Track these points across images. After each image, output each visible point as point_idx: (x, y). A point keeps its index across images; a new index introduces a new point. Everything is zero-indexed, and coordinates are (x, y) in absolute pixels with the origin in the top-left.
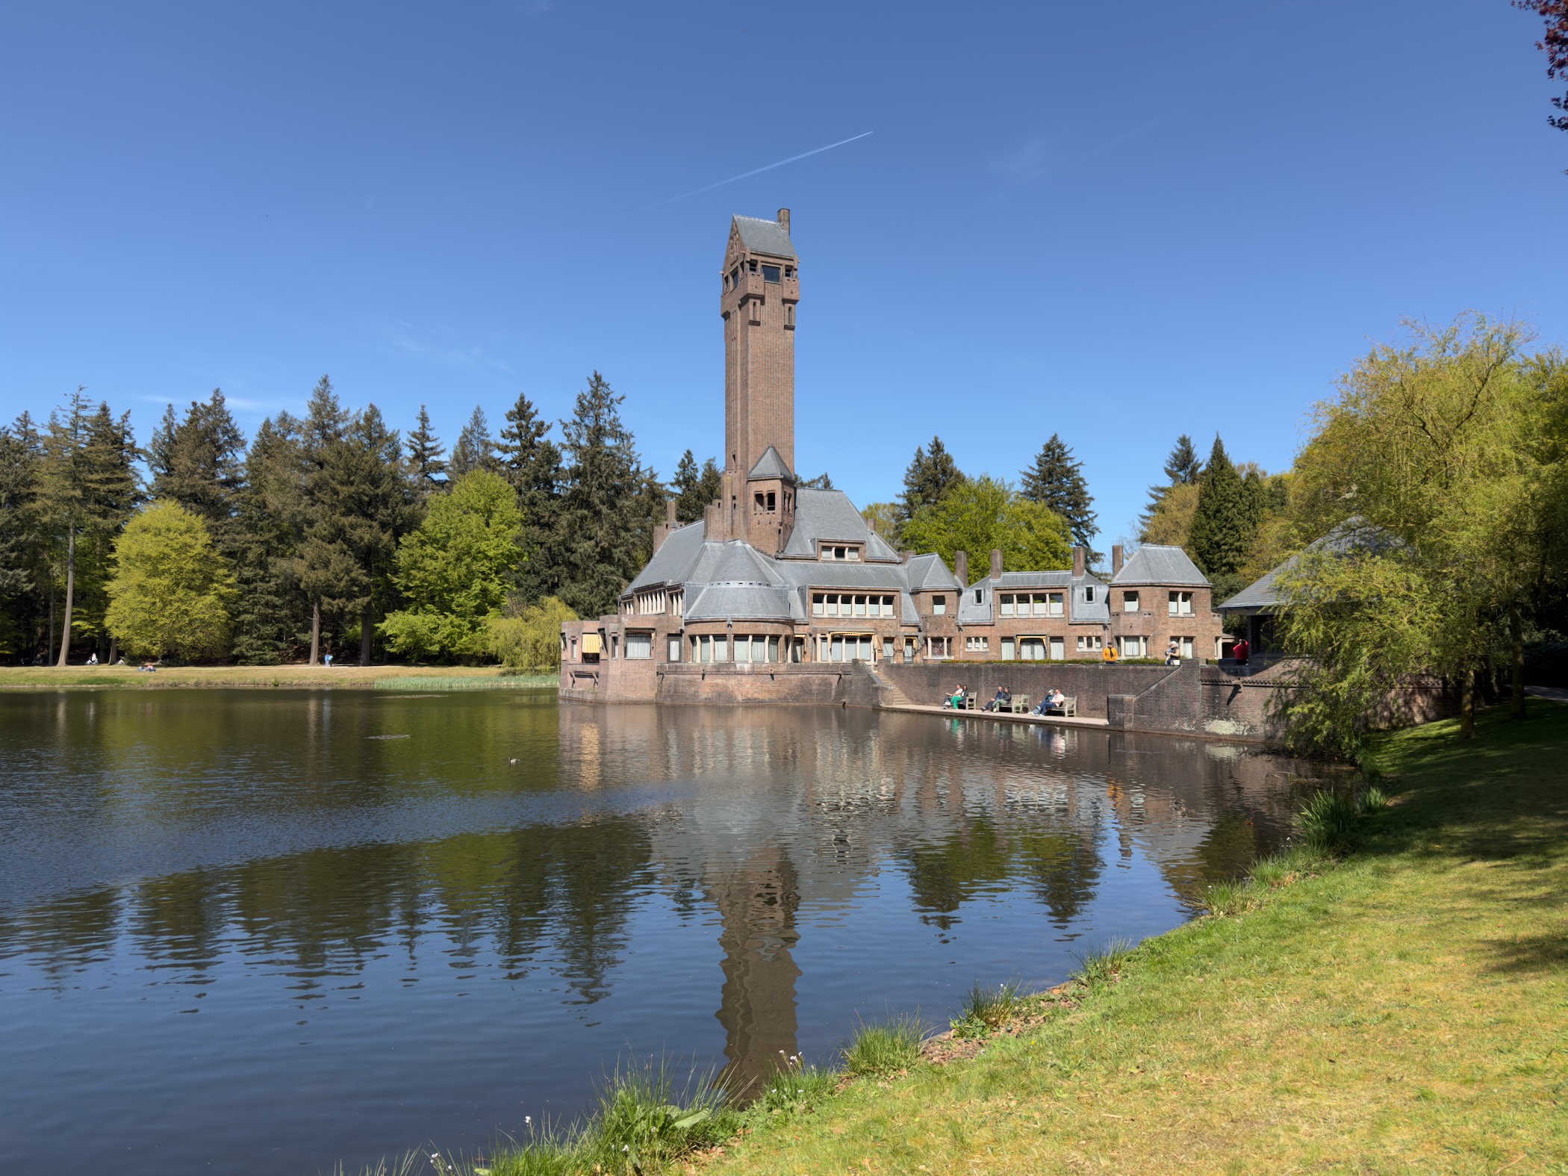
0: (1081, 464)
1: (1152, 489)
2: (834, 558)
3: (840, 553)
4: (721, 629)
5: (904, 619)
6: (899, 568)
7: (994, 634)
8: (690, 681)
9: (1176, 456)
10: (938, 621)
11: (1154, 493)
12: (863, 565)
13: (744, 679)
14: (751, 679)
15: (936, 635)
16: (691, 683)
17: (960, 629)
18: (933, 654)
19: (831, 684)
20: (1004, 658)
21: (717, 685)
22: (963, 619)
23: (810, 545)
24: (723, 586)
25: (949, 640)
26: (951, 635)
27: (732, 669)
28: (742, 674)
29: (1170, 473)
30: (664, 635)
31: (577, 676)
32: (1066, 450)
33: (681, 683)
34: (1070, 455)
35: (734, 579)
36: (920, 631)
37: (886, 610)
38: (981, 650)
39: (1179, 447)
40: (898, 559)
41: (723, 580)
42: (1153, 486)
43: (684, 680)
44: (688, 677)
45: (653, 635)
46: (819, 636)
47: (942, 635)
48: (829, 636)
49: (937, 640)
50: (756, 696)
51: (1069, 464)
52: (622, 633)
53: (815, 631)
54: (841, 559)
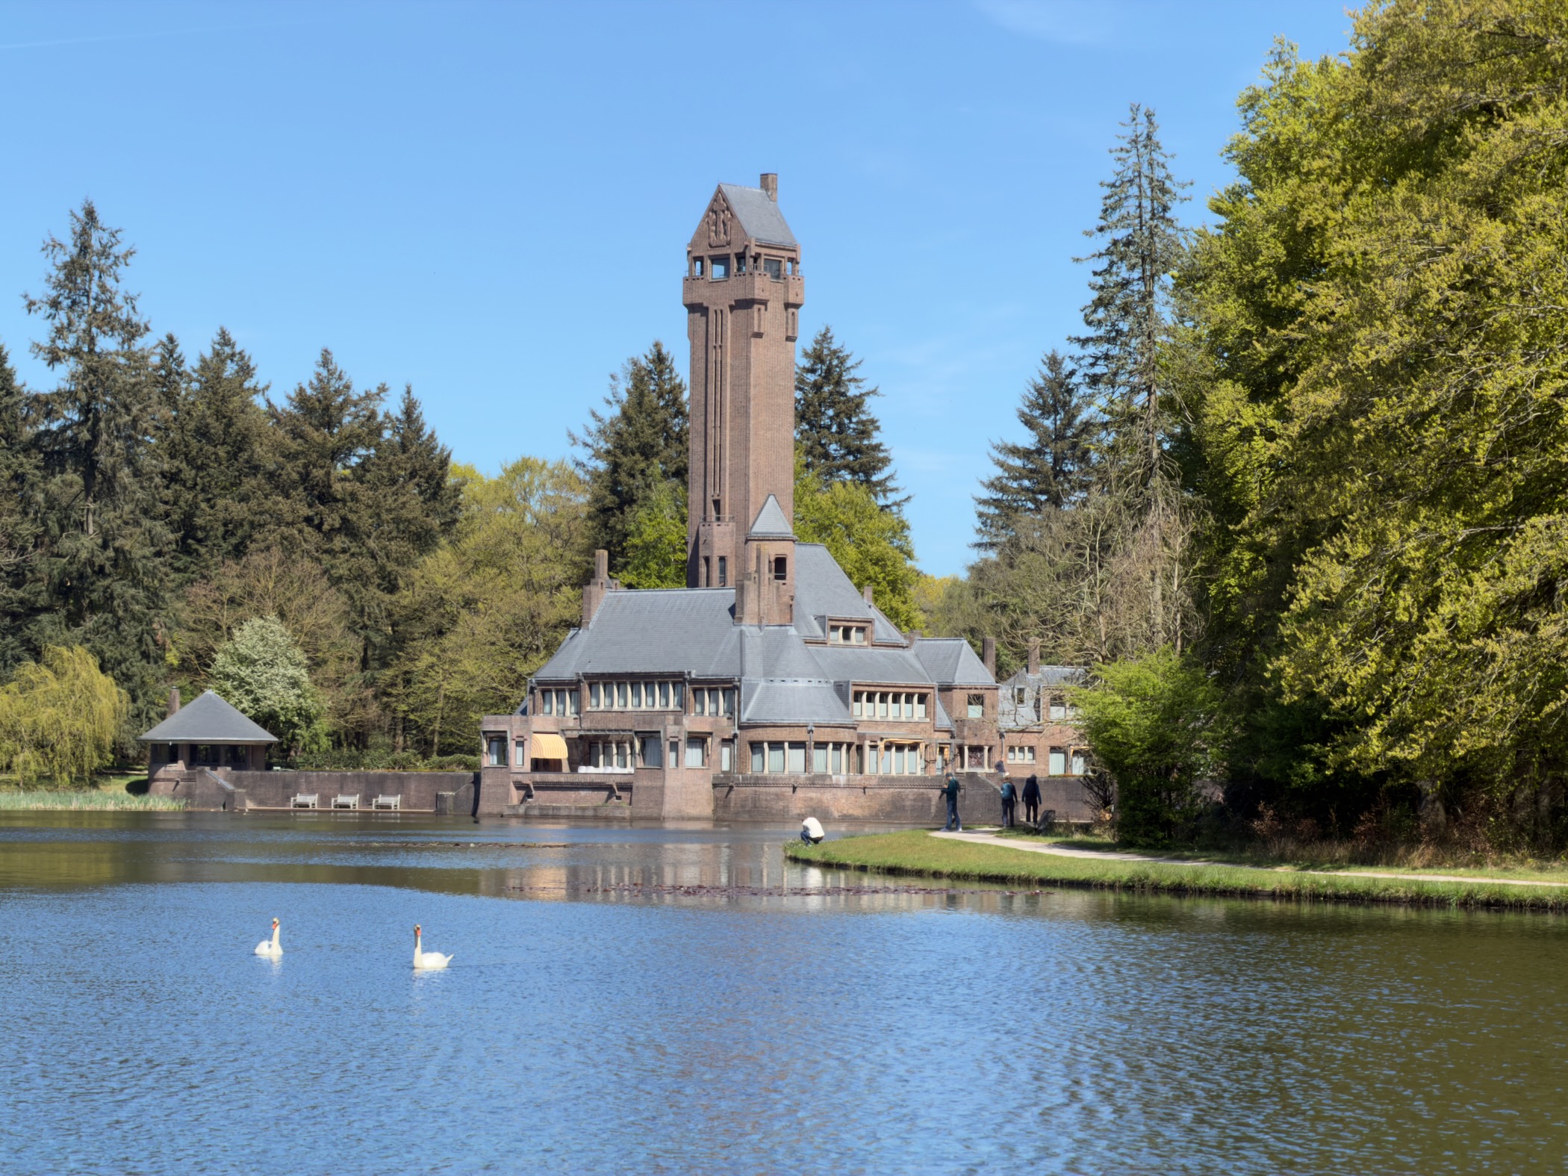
0: (874, 392)
1: (996, 448)
2: (841, 641)
3: (846, 635)
4: (800, 735)
5: (938, 724)
6: (908, 654)
7: (1042, 743)
8: (777, 795)
9: (1039, 391)
10: (977, 727)
11: (1001, 457)
12: (870, 649)
13: (839, 793)
14: (846, 792)
15: (975, 743)
16: (779, 797)
17: (1002, 736)
18: (970, 765)
19: (929, 800)
20: (1052, 773)
21: (811, 799)
22: (1006, 723)
23: (815, 624)
24: (789, 684)
25: (990, 750)
26: (992, 743)
27: (828, 782)
28: (837, 786)
29: (1029, 423)
30: (718, 740)
31: (536, 788)
32: (849, 363)
33: (762, 797)
34: (853, 373)
35: (803, 675)
36: (952, 737)
37: (919, 710)
38: (1026, 762)
39: (1046, 371)
40: (904, 642)
41: (789, 675)
42: (998, 442)
43: (767, 794)
44: (773, 790)
45: (709, 740)
46: (867, 743)
47: (983, 743)
48: (881, 745)
49: (976, 749)
50: (851, 812)
51: (852, 391)
52: (683, 737)
53: (862, 737)
54: (847, 643)
